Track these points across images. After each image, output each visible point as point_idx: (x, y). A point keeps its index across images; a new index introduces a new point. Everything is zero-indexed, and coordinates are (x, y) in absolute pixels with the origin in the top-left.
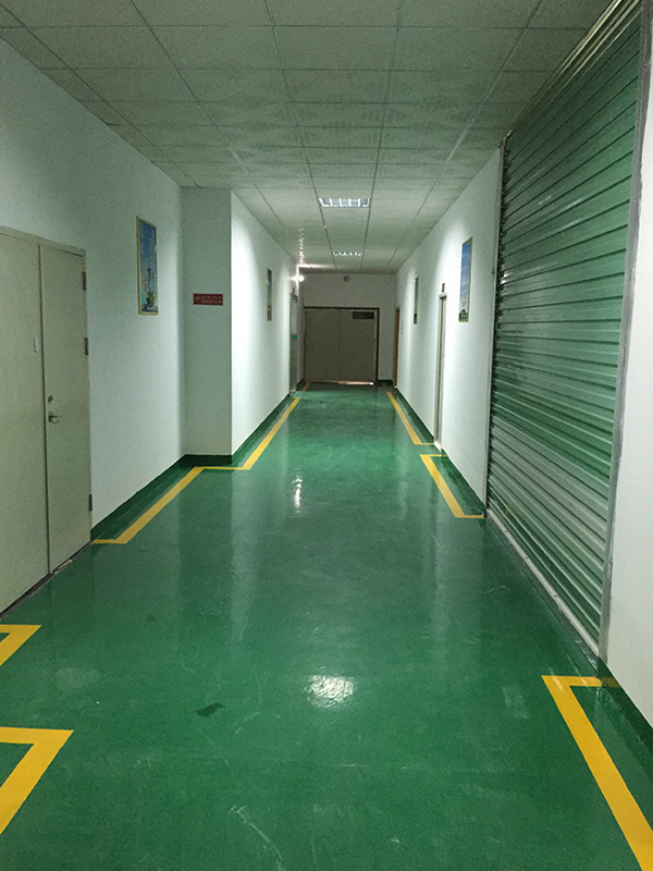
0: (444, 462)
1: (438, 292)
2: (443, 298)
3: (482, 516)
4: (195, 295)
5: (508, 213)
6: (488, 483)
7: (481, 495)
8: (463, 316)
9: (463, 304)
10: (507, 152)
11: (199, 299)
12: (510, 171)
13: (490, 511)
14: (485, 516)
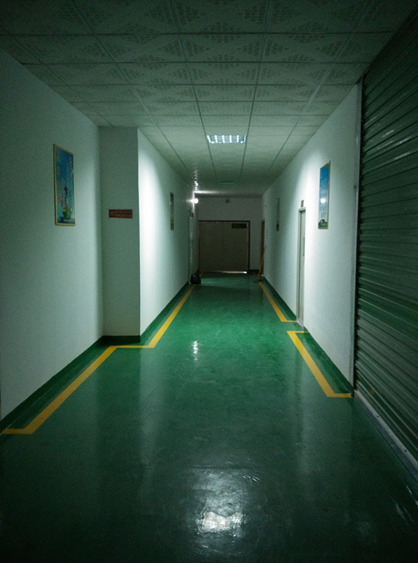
0: (307, 338)
1: (299, 207)
2: (302, 212)
3: (349, 395)
4: (110, 211)
5: (367, 136)
6: (355, 367)
7: (348, 376)
8: (323, 225)
9: (322, 215)
10: (364, 88)
11: (114, 214)
12: (368, 102)
13: (358, 392)
14: (353, 395)
